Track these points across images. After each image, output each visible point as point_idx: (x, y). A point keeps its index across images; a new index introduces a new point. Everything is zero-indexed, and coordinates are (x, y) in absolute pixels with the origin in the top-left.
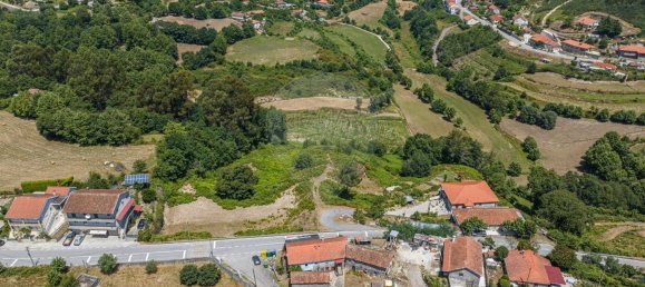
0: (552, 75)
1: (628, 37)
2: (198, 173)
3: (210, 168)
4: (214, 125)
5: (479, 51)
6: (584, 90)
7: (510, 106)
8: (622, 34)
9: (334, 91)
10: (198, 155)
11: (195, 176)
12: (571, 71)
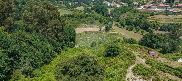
0: (160, 15)
1: (177, 3)
2: (26, 73)
3: (37, 66)
4: (35, 31)
5: (127, 13)
6: (177, 18)
7: (154, 26)
8: (175, 2)
9: (86, 25)
10: (23, 54)
11: (22, 77)
12: (167, 13)
